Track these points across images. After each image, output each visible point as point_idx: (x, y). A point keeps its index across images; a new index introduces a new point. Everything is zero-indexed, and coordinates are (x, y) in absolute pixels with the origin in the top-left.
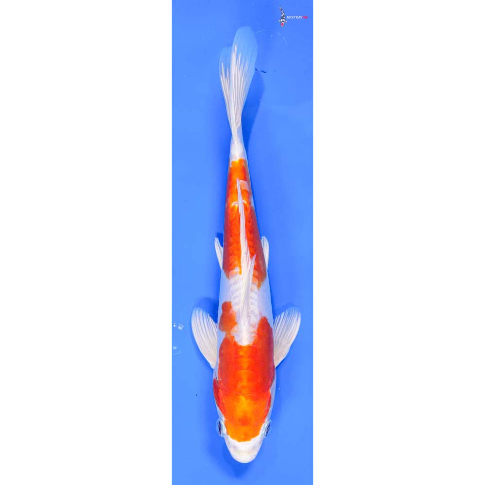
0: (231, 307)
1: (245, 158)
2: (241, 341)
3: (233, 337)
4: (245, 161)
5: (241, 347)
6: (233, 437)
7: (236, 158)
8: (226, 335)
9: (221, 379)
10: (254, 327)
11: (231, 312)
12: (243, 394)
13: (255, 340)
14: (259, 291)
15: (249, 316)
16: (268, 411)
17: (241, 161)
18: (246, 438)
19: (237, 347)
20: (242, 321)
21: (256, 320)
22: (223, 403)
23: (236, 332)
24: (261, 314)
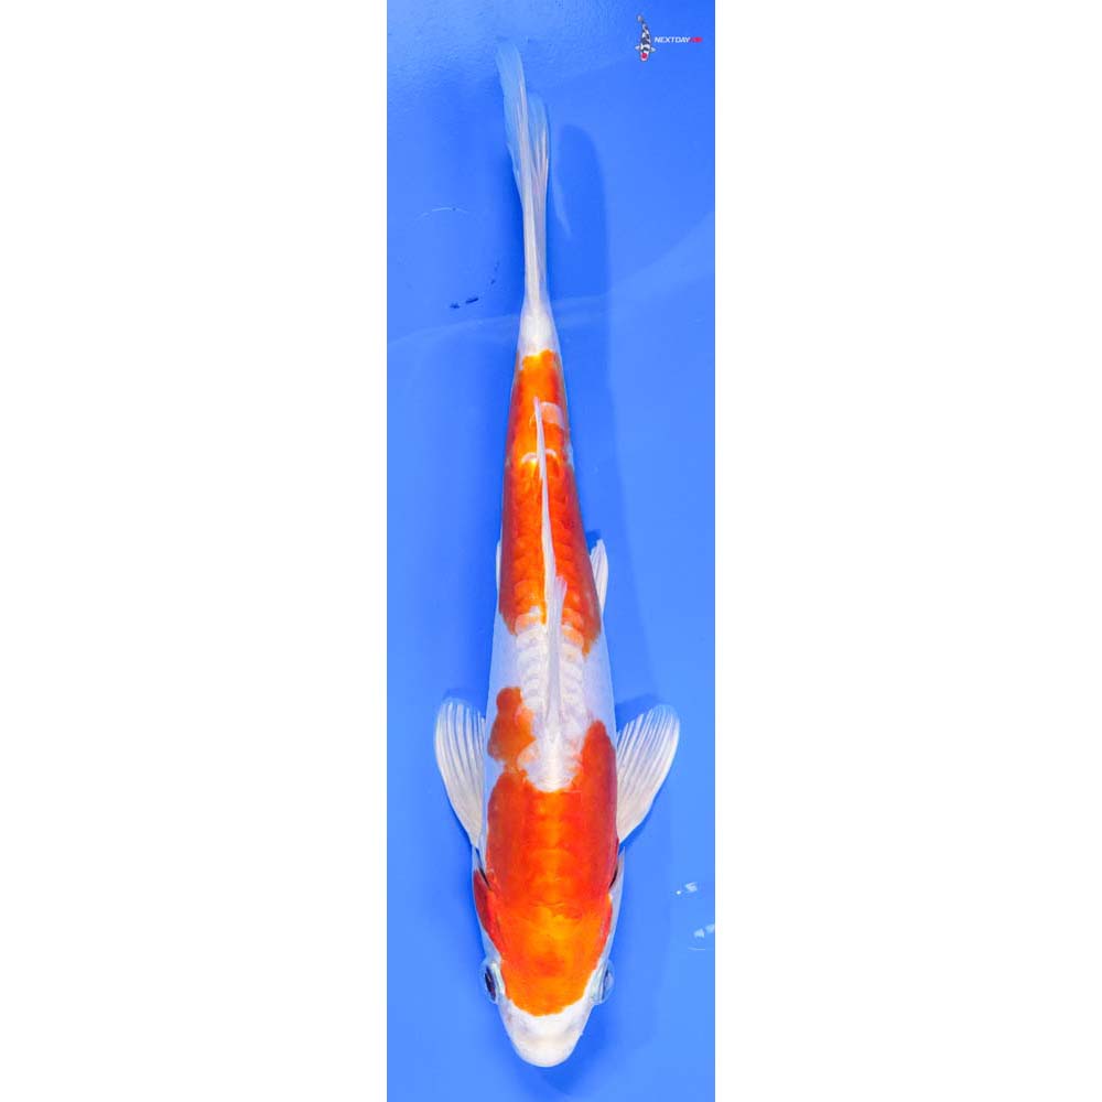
0: (520, 700)
1: (555, 349)
2: (541, 780)
3: (524, 773)
4: (555, 357)
5: (542, 796)
6: (519, 1004)
7: (535, 350)
8: (506, 767)
9: (492, 870)
10: (575, 746)
11: (519, 712)
12: (548, 904)
13: (576, 778)
14: (585, 661)
15: (562, 721)
16: (604, 941)
17: (547, 356)
18: (551, 1005)
19: (531, 796)
20: (547, 731)
21: (578, 730)
22: (497, 923)
23: (533, 758)
24: (590, 715)
